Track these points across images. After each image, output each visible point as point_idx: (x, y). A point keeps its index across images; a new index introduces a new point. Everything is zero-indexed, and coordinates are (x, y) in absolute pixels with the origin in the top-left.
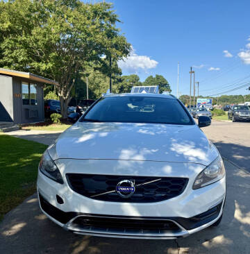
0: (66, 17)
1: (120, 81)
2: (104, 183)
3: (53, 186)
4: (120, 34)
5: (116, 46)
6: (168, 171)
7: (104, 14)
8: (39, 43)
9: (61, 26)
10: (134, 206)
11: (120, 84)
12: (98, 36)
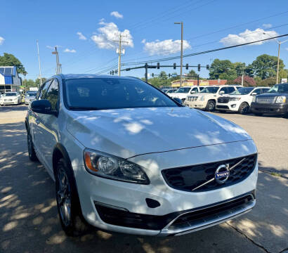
2: (203, 172)
3: (136, 189)
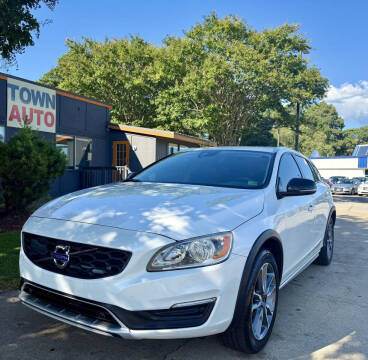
0: (228, 54)
1: (341, 137)
2: (44, 246)
4: (310, 66)
5: (303, 84)
6: (108, 240)
7: (285, 41)
8: (191, 93)
9: (219, 68)
10: (67, 280)
11: (340, 143)
12: (271, 74)
